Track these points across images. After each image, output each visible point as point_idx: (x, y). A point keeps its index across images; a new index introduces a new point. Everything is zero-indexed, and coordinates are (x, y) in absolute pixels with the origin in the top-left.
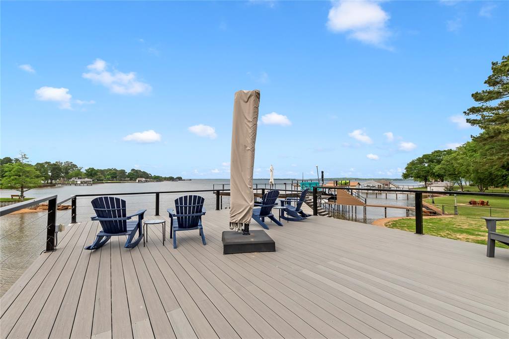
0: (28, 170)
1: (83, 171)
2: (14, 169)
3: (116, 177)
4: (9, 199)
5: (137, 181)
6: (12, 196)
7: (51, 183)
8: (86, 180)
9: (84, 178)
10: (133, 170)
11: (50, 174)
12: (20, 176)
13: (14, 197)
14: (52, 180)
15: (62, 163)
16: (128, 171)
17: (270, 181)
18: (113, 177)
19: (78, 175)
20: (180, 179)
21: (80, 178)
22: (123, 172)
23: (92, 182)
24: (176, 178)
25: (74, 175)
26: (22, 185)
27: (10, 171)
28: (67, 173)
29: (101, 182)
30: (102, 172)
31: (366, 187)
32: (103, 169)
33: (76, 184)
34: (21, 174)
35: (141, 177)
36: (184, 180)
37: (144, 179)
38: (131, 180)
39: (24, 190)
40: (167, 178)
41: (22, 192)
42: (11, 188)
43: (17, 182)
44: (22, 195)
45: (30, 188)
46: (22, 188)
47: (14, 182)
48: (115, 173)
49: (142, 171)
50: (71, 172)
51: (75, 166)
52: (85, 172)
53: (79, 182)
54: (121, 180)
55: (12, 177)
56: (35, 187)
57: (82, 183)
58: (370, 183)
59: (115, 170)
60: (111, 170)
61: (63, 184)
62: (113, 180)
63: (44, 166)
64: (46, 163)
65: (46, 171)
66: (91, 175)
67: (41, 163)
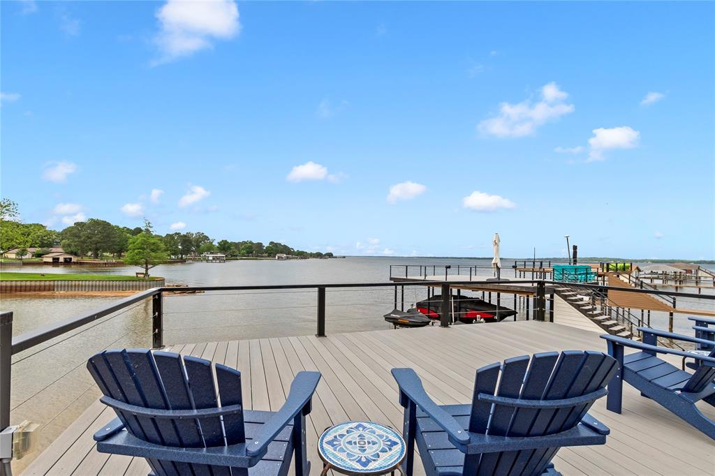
0: (153, 241)
1: (216, 244)
2: (138, 241)
3: (252, 253)
4: (133, 277)
5: (277, 258)
6: (137, 274)
7: (182, 258)
8: (219, 255)
9: (217, 253)
10: (271, 243)
11: (180, 247)
12: (144, 249)
13: (139, 275)
14: (182, 254)
15: (193, 235)
16: (266, 244)
17: (493, 262)
18: (248, 253)
19: (210, 249)
20: (330, 255)
21: (212, 253)
22: (260, 245)
23: (225, 258)
24: (325, 255)
25: (205, 249)
26: (147, 260)
27: (134, 243)
28: (198, 246)
29: (235, 258)
30: (236, 245)
31: (649, 274)
32: (237, 242)
33: (208, 261)
34: (145, 247)
35: (281, 253)
36: (336, 257)
37: (285, 255)
38: (269, 256)
39: (149, 266)
40: (314, 254)
41: (147, 269)
42: (136, 263)
43: (141, 256)
44: (146, 274)
45: (154, 264)
46: (146, 264)
47: (138, 256)
48: (250, 247)
49: (282, 244)
50: (202, 245)
51: (206, 238)
52: (217, 245)
53: (211, 258)
54: (258, 256)
55: (136, 251)
56: (160, 263)
57: (214, 259)
58: (658, 268)
59: (251, 242)
60: (245, 243)
61: (194, 260)
62: (248, 256)
63: (174, 238)
64: (176, 234)
65: (176, 244)
66: (224, 249)
67: (171, 234)
